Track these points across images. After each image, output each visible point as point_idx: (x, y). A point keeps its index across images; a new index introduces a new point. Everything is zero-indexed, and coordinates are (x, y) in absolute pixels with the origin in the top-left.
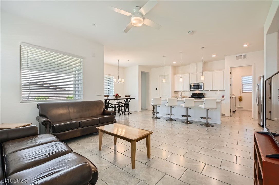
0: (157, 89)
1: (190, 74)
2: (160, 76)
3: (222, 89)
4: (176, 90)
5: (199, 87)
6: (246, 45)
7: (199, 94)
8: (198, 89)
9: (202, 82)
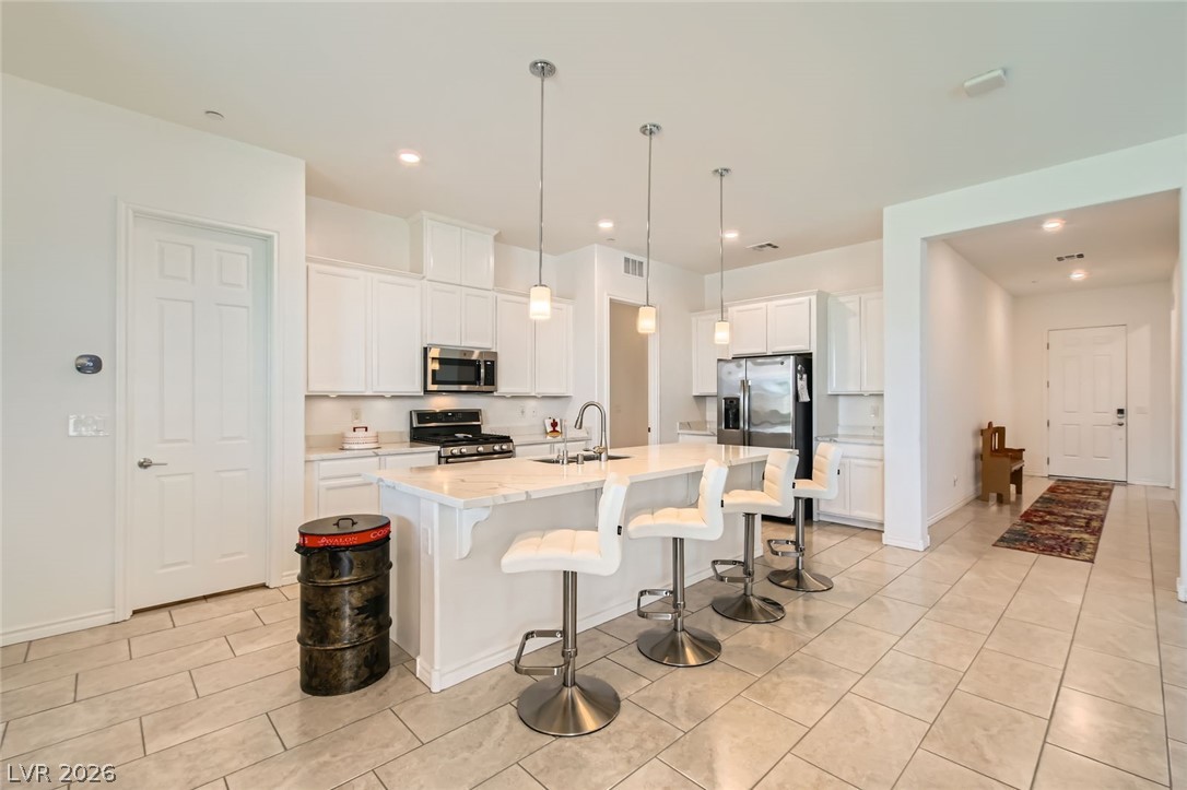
5: (482, 375)
7: (454, 416)
8: (479, 383)
9: (487, 344)
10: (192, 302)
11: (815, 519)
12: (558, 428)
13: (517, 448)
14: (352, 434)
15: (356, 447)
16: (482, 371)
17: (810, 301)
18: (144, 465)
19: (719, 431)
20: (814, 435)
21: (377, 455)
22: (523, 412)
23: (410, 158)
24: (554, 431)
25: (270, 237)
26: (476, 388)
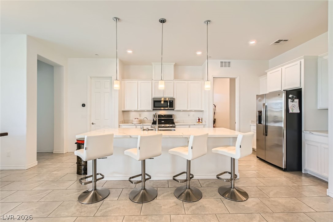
0: (84, 105)
1: (152, 80)
2: (91, 78)
3: (200, 109)
4: (126, 109)
5: (168, 105)
6: (252, 43)
7: (165, 116)
8: (167, 107)
9: (171, 96)
10: (100, 92)
11: (303, 172)
12: (201, 121)
13: (176, 126)
14: (134, 120)
15: (134, 123)
16: (168, 104)
17: (301, 62)
18: (93, 124)
19: (257, 124)
20: (303, 129)
21: (135, 125)
22: (189, 115)
23: (130, 52)
24: (199, 122)
25: (112, 77)
26: (167, 108)
